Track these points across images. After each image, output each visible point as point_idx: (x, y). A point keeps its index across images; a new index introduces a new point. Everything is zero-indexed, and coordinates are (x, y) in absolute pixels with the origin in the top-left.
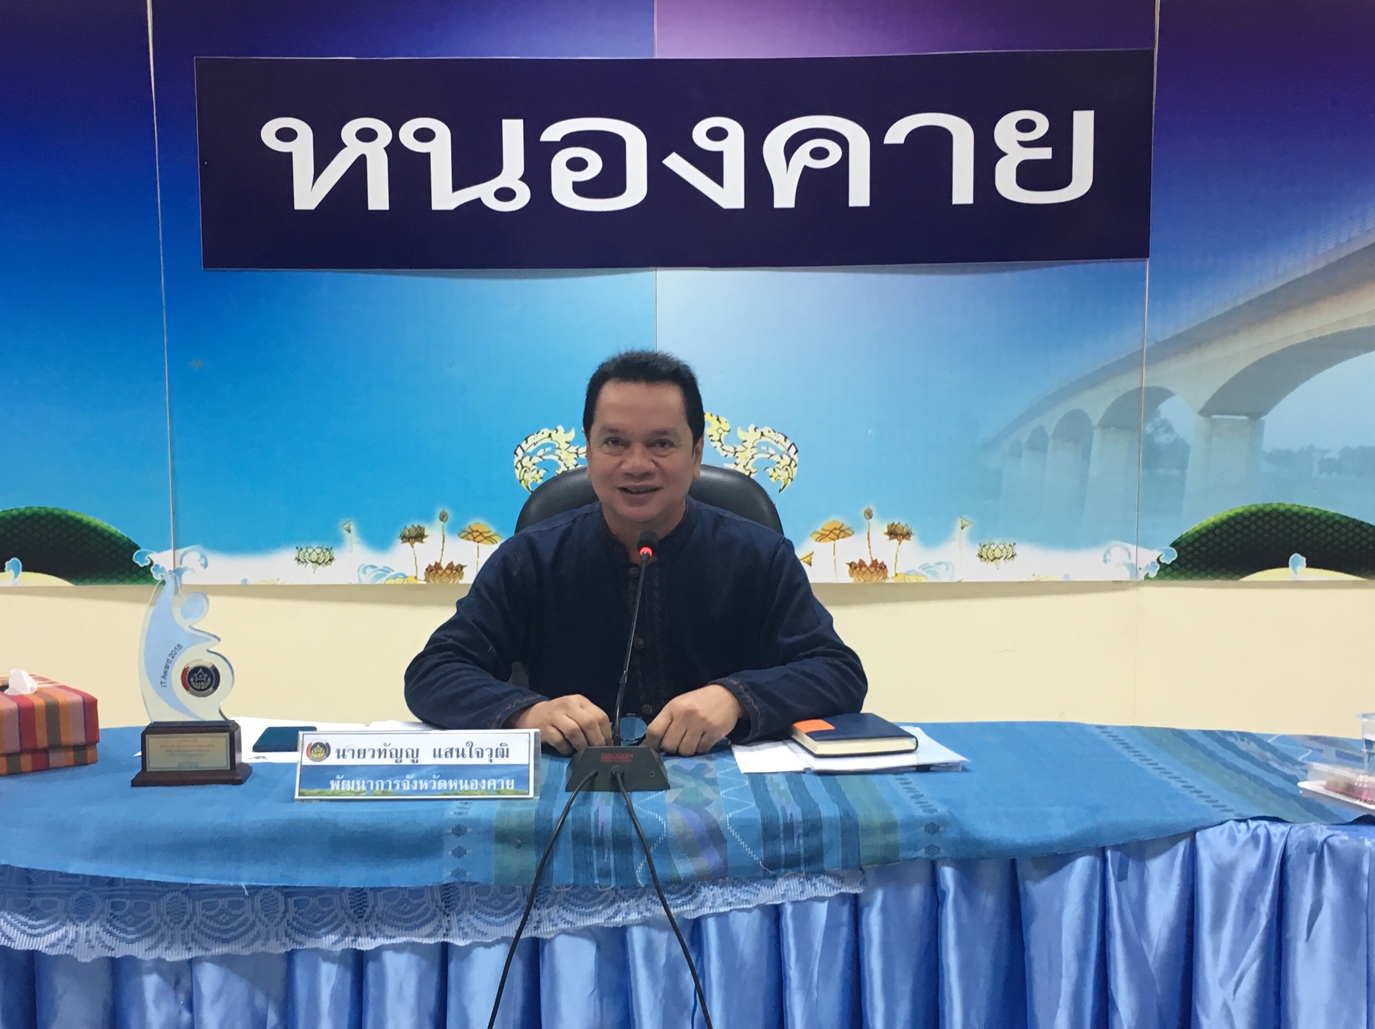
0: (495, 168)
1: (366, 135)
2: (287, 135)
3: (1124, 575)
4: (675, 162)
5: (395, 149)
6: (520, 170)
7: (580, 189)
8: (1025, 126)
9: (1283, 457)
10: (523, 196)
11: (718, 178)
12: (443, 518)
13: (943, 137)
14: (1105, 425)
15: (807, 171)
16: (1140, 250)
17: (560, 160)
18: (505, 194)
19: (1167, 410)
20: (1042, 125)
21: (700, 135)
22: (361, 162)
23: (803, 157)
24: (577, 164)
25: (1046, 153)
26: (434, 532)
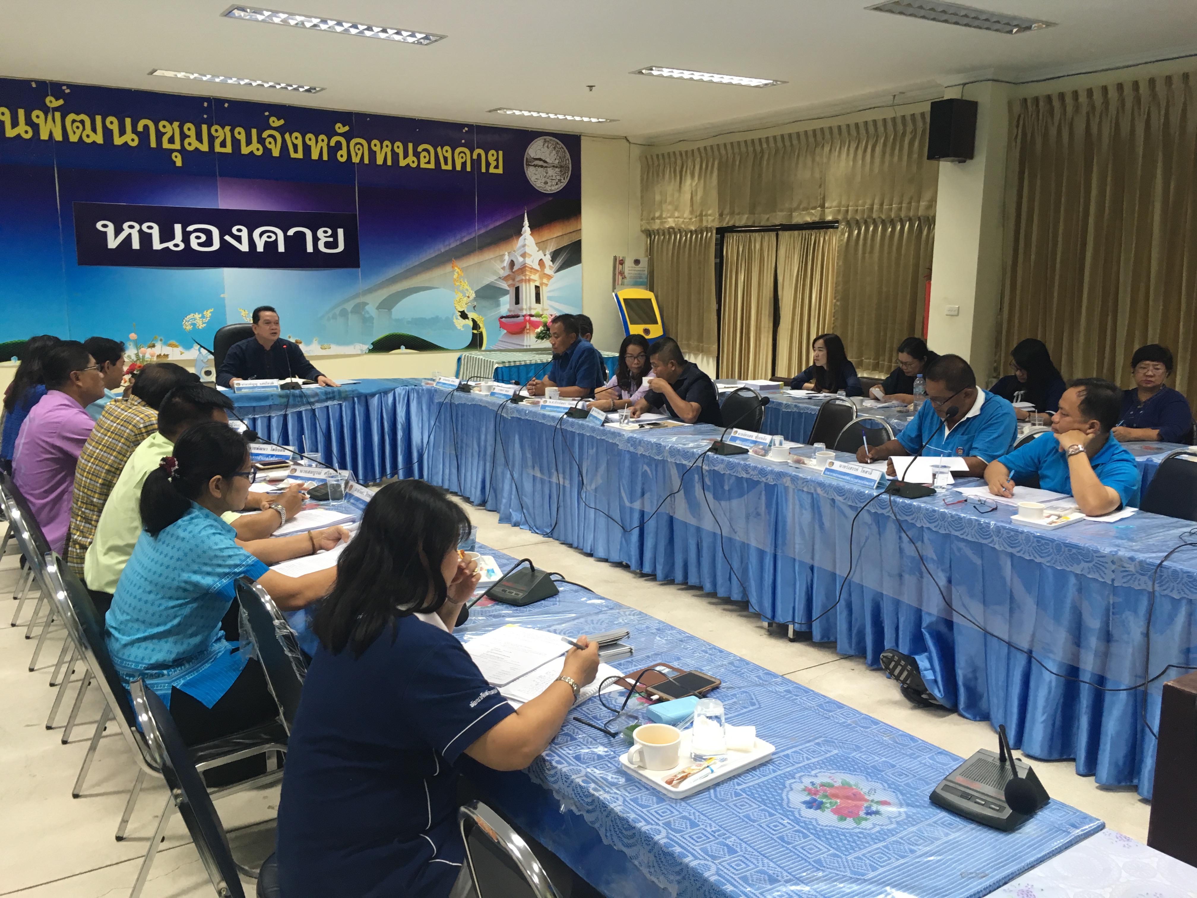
0: (173, 238)
1: (131, 227)
2: (105, 226)
3: (359, 352)
4: (227, 238)
5: (141, 231)
6: (181, 239)
7: (200, 244)
8: (325, 232)
9: (397, 320)
10: (182, 246)
11: (240, 242)
12: (161, 340)
13: (303, 235)
14: (352, 312)
15: (266, 242)
16: (357, 266)
17: (193, 237)
18: (176, 245)
19: (367, 308)
20: (330, 232)
21: (234, 230)
22: (130, 235)
23: (265, 237)
24: (198, 238)
25: (331, 239)
26: (158, 345)
